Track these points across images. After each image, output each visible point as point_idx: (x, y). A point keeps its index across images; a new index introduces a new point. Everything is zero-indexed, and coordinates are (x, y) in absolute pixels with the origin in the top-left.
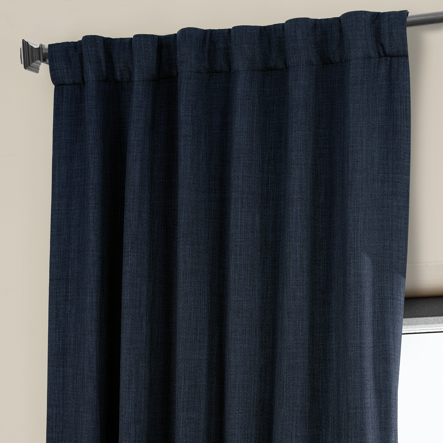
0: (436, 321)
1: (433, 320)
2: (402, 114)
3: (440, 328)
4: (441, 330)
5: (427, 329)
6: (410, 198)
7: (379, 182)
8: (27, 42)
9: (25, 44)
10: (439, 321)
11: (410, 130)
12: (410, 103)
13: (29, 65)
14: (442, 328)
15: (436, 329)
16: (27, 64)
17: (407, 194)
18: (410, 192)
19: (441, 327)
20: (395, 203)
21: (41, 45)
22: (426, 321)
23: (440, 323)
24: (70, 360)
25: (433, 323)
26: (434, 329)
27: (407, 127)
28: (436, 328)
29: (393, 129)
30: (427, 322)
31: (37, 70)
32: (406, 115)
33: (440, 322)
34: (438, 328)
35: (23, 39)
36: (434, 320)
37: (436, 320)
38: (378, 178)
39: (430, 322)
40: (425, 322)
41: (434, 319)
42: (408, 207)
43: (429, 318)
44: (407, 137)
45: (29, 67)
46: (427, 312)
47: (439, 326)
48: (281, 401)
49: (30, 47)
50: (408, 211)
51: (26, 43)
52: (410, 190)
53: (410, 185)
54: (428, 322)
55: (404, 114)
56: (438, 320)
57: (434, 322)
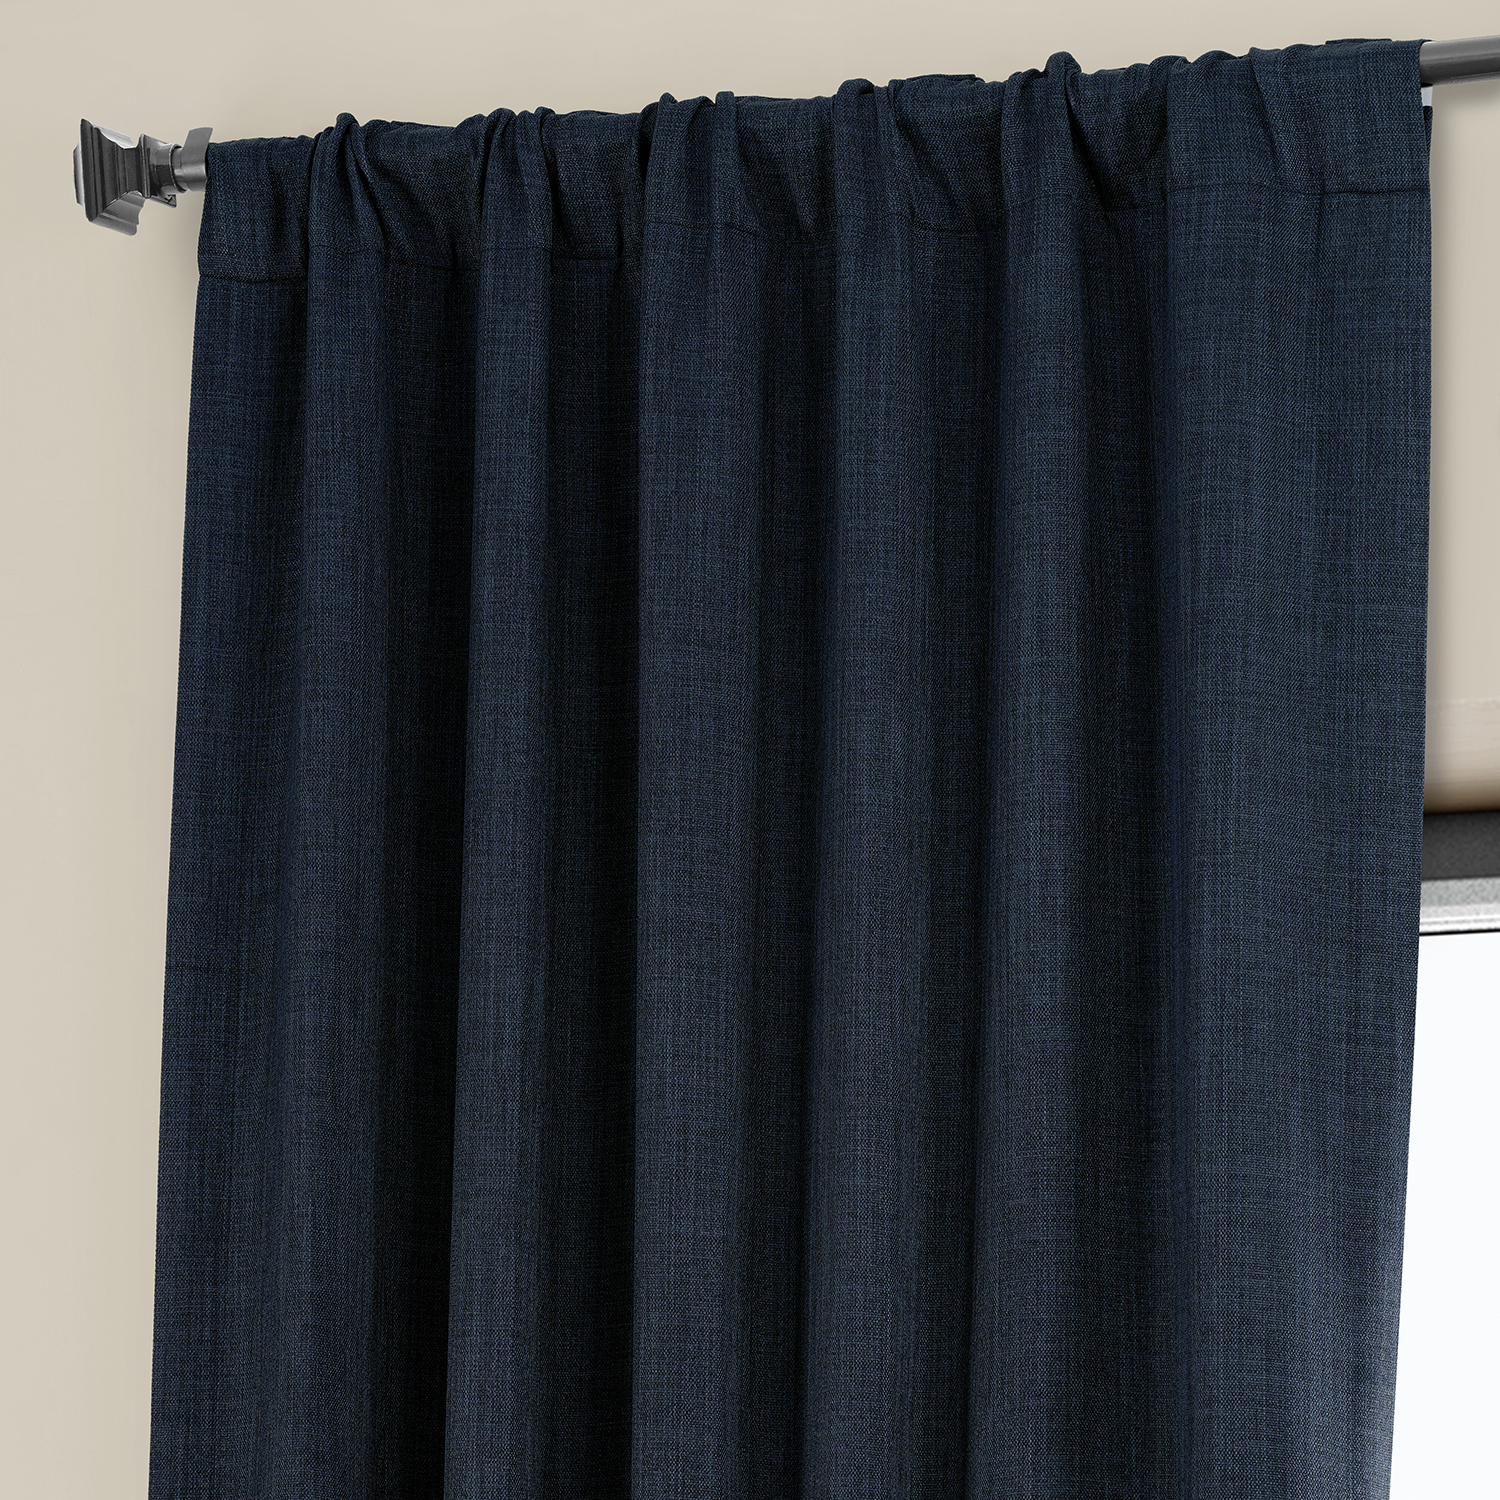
0: (1476, 894)
1: (1468, 889)
2: (1401, 392)
3: (1489, 917)
4: (1493, 926)
5: (1447, 922)
6: (1427, 685)
7: (1320, 632)
8: (98, 130)
9: (91, 137)
10: (1485, 894)
11: (1427, 447)
12: (1428, 352)
13: (105, 206)
14: (1496, 916)
15: (1476, 921)
16: (96, 204)
17: (1416, 671)
18: (1428, 664)
19: (1492, 914)
20: (1371, 705)
21: (145, 140)
22: (1442, 893)
23: (1490, 902)
24: (239, 1257)
25: (1466, 901)
26: (1469, 922)
27: (1417, 435)
28: (1475, 917)
29: (1368, 448)
30: (1445, 896)
31: (128, 224)
32: (1415, 394)
33: (1491, 898)
34: (1482, 917)
35: (83, 120)
36: (1471, 890)
37: (1477, 889)
38: (1315, 616)
39: (1456, 895)
40: (1440, 898)
41: (1471, 886)
42: (1420, 715)
43: (1452, 883)
44: (1418, 471)
45: (104, 214)
46: (1446, 864)
47: (1488, 912)
48: (986, 1380)
49: (105, 147)
50: (1420, 729)
51: (95, 132)
52: (1427, 654)
53: (1428, 639)
54: (1450, 896)
55: (1406, 392)
56: (1484, 889)
57: (1468, 897)
